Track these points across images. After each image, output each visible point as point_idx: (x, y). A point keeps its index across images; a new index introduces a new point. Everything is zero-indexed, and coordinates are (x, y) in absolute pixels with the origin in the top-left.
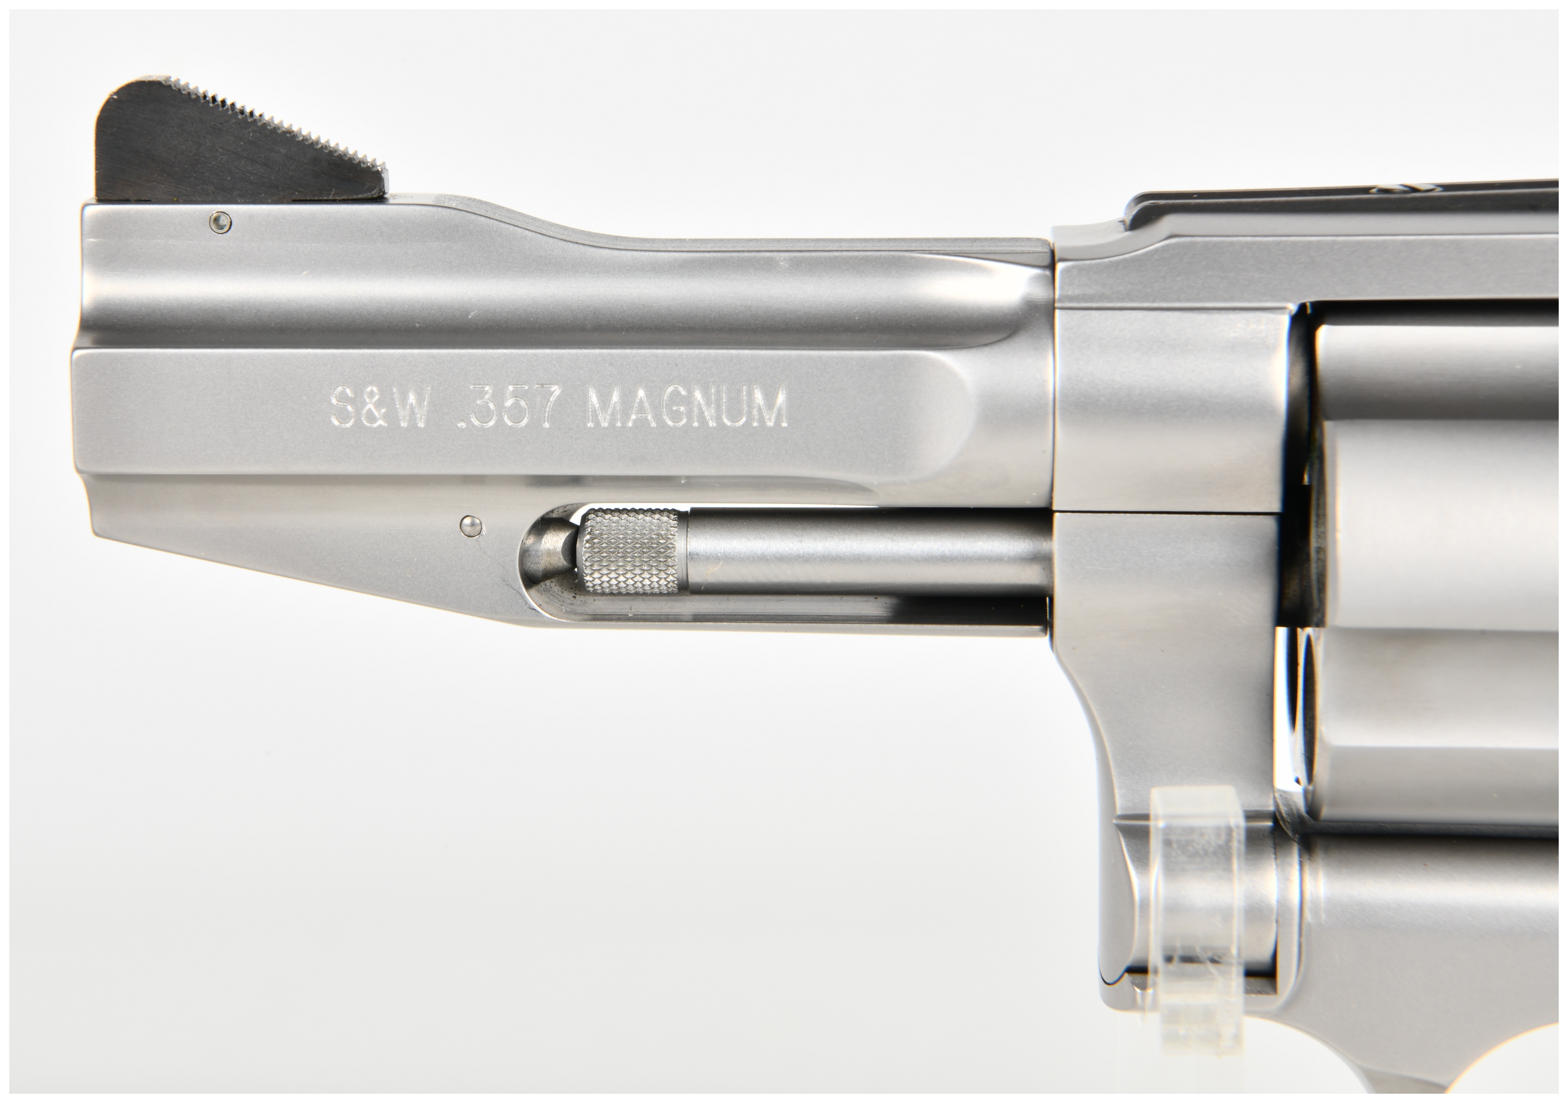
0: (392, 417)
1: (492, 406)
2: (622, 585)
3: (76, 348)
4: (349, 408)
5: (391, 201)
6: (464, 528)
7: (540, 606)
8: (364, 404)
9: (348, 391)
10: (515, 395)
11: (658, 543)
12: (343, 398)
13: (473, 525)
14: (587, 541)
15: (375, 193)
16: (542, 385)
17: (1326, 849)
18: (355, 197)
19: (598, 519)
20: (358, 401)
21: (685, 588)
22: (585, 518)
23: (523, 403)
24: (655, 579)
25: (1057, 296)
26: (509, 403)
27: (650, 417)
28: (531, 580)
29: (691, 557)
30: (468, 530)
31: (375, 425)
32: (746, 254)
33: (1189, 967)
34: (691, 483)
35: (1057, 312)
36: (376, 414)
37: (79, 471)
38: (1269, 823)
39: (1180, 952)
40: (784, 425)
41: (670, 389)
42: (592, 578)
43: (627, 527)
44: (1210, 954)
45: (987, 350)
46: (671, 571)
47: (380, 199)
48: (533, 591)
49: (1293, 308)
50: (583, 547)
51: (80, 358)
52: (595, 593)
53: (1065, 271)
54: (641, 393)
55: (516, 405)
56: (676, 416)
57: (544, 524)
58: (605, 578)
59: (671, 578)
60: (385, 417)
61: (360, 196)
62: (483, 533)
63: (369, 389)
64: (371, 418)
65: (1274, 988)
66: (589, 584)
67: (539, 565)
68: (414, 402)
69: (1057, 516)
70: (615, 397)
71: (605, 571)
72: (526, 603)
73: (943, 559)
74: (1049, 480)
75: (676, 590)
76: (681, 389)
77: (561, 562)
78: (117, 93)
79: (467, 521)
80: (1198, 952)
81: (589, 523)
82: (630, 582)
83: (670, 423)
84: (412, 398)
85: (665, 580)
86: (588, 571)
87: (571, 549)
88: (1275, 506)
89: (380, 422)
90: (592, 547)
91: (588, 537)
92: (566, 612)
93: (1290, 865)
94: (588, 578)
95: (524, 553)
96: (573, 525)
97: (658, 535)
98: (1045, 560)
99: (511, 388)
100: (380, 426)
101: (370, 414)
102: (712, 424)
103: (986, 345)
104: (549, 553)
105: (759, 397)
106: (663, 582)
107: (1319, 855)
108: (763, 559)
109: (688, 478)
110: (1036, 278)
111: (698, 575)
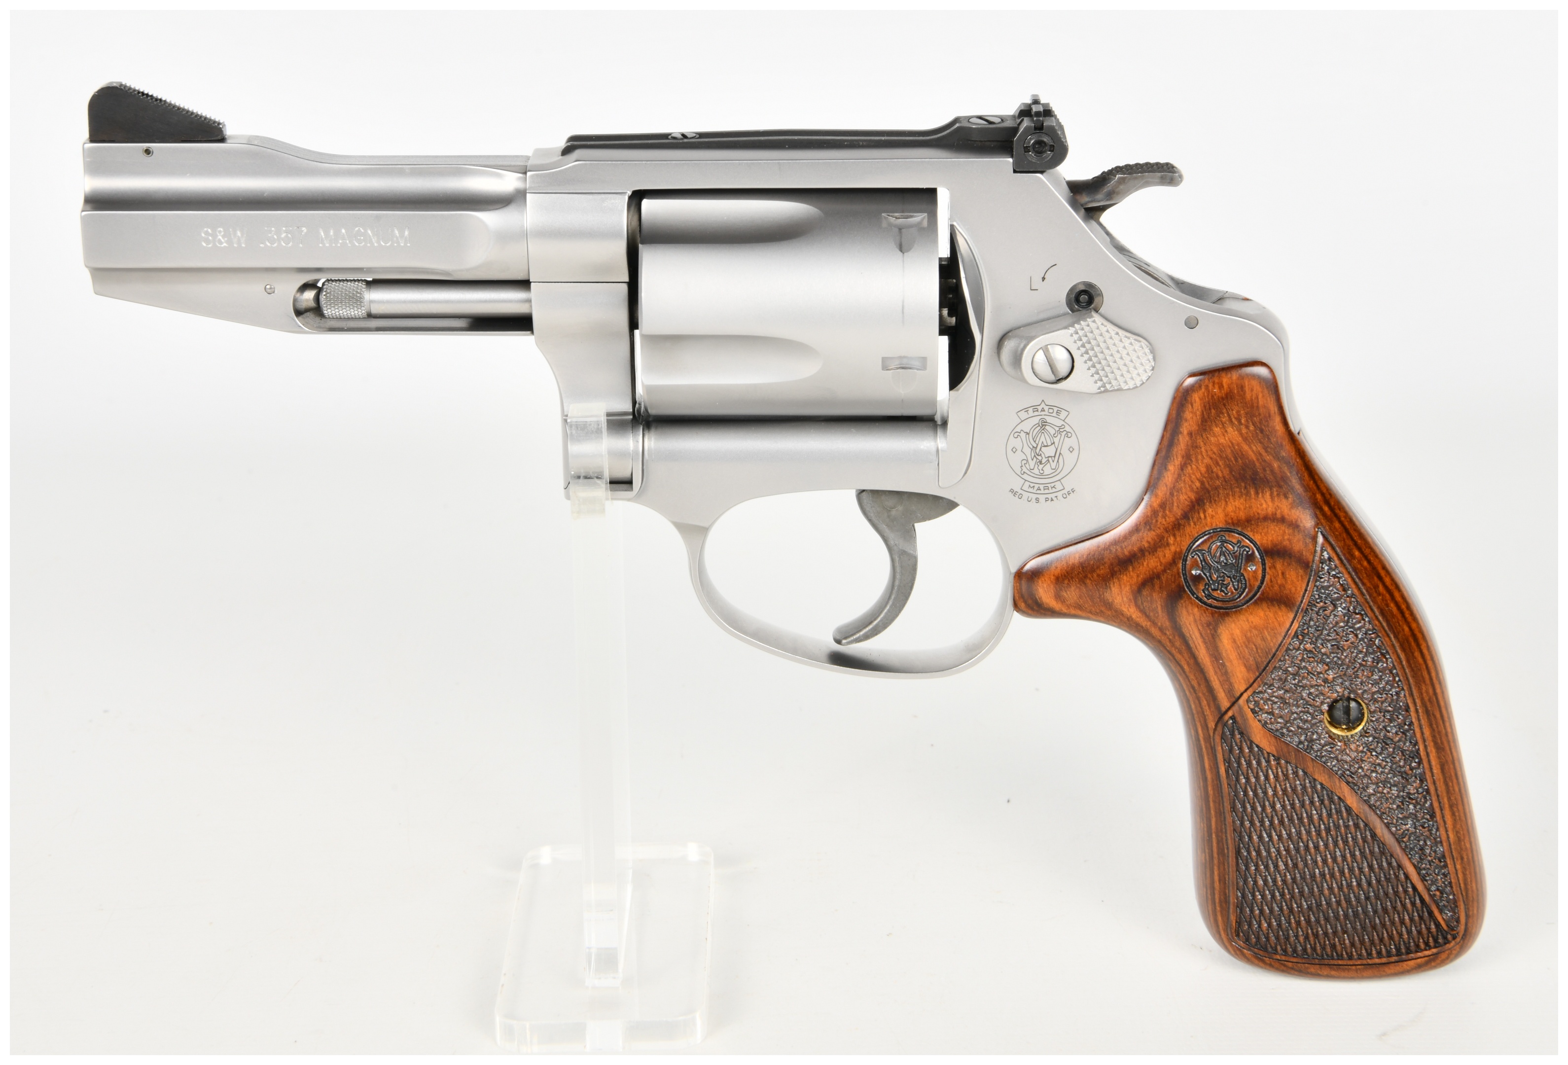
0: (230, 242)
1: (275, 237)
2: (342, 315)
3: (83, 211)
4: (210, 238)
5: (229, 141)
6: (267, 290)
7: (303, 325)
8: (217, 236)
9: (209, 230)
10: (286, 232)
11: (357, 296)
12: (207, 233)
13: (271, 288)
14: (324, 295)
15: (219, 137)
16: (298, 227)
17: (656, 428)
18: (210, 139)
19: (329, 285)
20: (214, 236)
21: (370, 316)
22: (323, 284)
23: (289, 235)
24: (356, 312)
25: (528, 186)
26: (283, 235)
27: (348, 242)
28: (299, 313)
29: (371, 302)
30: (269, 291)
31: (222, 246)
32: (391, 166)
33: (586, 480)
34: (369, 270)
35: (528, 195)
36: (223, 241)
37: (87, 266)
38: (631, 417)
39: (583, 475)
40: (409, 245)
41: (357, 229)
42: (327, 312)
43: (342, 288)
44: (596, 475)
45: (497, 211)
46: (363, 308)
47: (222, 140)
48: (300, 318)
49: (630, 193)
50: (322, 298)
51: (85, 215)
52: (329, 318)
53: (532, 176)
54: (343, 231)
55: (287, 236)
56: (360, 242)
57: (305, 287)
58: (333, 312)
59: (363, 312)
60: (226, 242)
61: (213, 139)
62: (276, 292)
63: (219, 229)
64: (221, 243)
65: (632, 489)
66: (326, 315)
67: (303, 305)
68: (240, 235)
69: (532, 284)
70: (332, 233)
71: (333, 309)
72: (297, 323)
73: (486, 301)
74: (527, 268)
75: (366, 316)
76: (361, 229)
77: (312, 304)
78: (98, 92)
79: (268, 287)
80: (591, 474)
81: (325, 287)
82: (345, 313)
83: (357, 244)
84: (239, 234)
85: (361, 312)
86: (325, 309)
87: (317, 299)
88: (627, 280)
89: (225, 244)
90: (326, 298)
91: (324, 293)
92: (316, 327)
93: (639, 435)
94: (325, 312)
95: (295, 301)
96: (318, 287)
97: (357, 292)
98: (529, 301)
99: (284, 229)
100: (225, 246)
101: (220, 240)
102: (376, 245)
103: (497, 209)
104: (307, 300)
105: (396, 232)
106: (360, 313)
107: (653, 431)
108: (405, 302)
109: (367, 268)
110: (519, 178)
111: (375, 310)
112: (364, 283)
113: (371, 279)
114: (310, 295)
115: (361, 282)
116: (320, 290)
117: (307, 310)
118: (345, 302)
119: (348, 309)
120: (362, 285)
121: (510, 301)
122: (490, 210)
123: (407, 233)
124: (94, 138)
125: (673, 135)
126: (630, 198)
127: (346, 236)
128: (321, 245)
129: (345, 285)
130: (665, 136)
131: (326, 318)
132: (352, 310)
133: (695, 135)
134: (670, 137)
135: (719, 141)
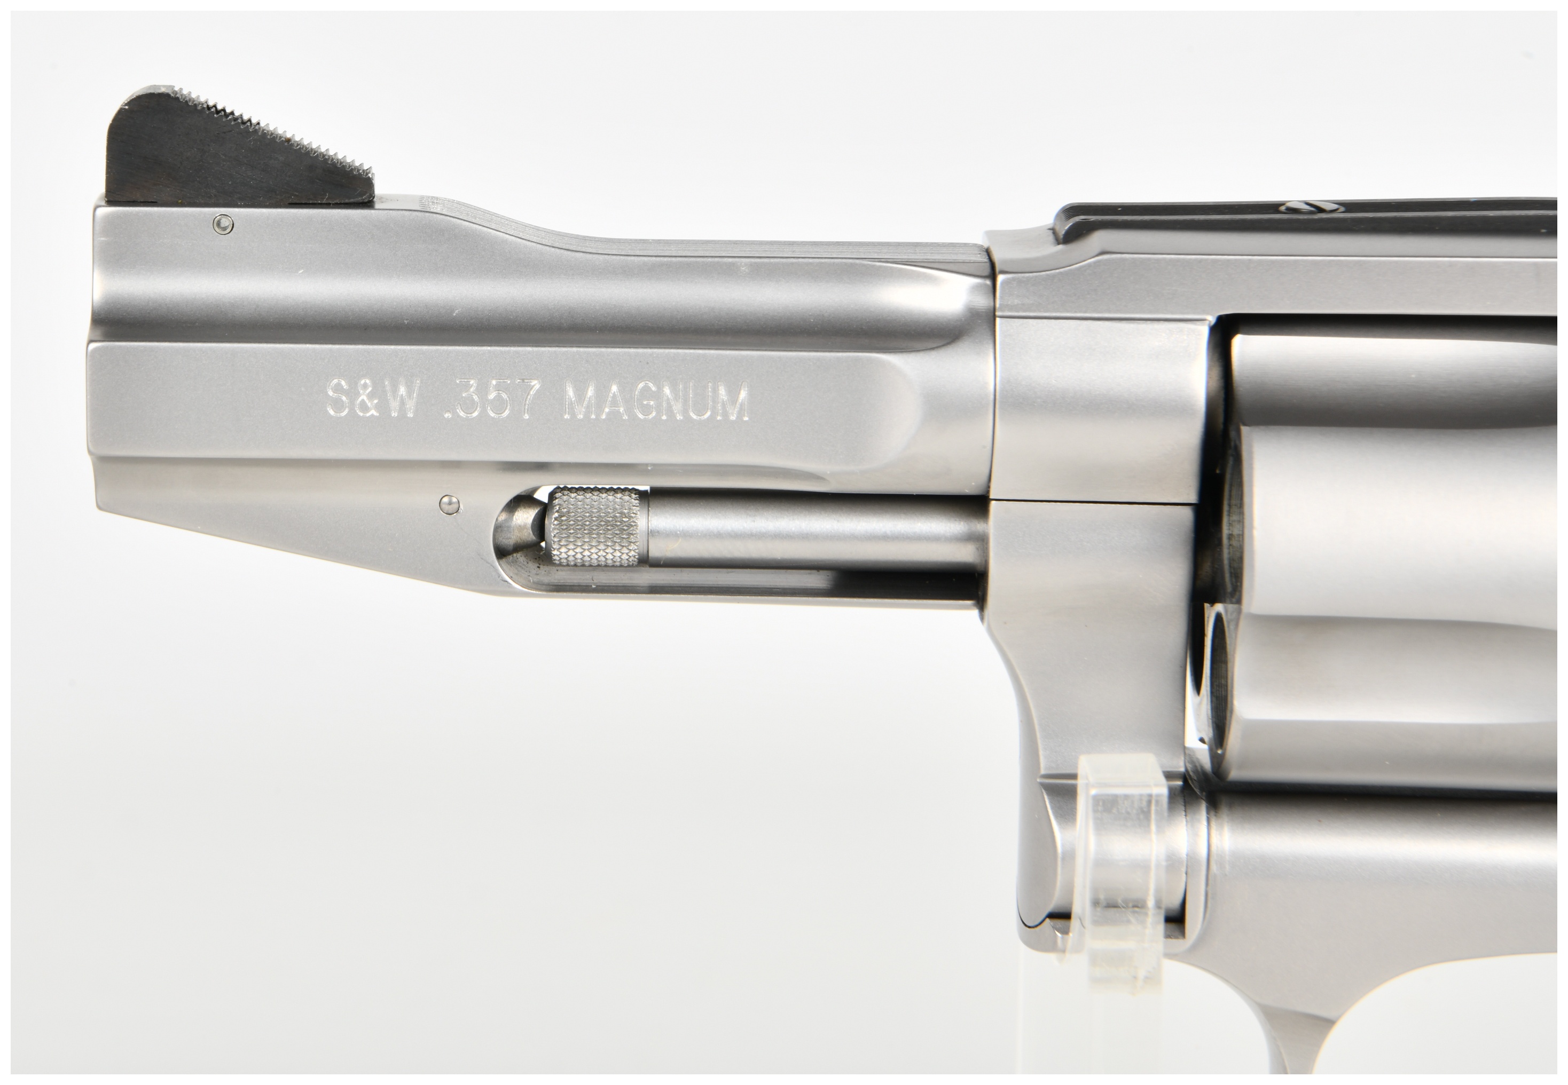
112: (634, 496)
113: (647, 488)
114: (525, 517)
115: (627, 493)
116: (545, 509)
117: (520, 548)
118: (598, 534)
119: (602, 547)
120: (634, 500)
121: (936, 539)
122: (918, 351)
123: (743, 395)
124: (115, 196)
125: (1290, 205)
126: (1214, 329)
127: (619, 399)
128: (567, 416)
129: (595, 498)
130: (1274, 207)
131: (554, 564)
132: (610, 550)
133: (1336, 206)
134: (1283, 208)
135: (1395, 218)
